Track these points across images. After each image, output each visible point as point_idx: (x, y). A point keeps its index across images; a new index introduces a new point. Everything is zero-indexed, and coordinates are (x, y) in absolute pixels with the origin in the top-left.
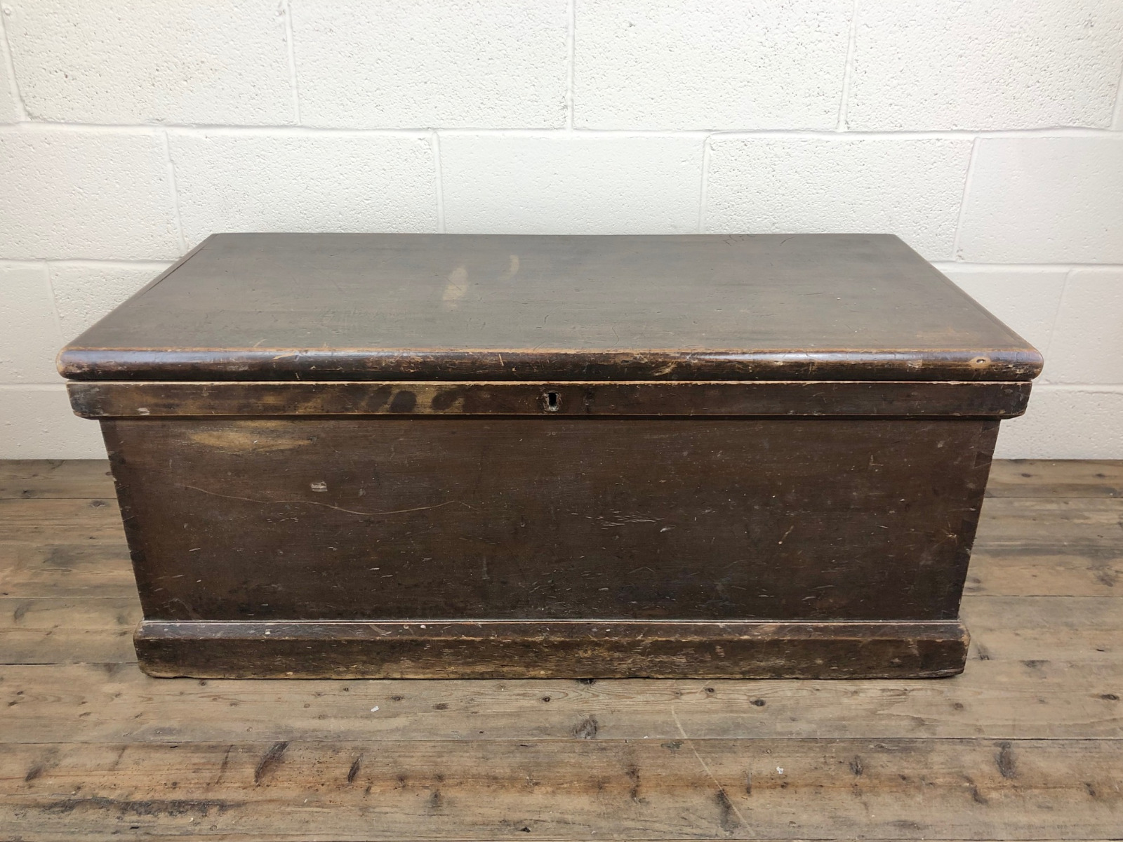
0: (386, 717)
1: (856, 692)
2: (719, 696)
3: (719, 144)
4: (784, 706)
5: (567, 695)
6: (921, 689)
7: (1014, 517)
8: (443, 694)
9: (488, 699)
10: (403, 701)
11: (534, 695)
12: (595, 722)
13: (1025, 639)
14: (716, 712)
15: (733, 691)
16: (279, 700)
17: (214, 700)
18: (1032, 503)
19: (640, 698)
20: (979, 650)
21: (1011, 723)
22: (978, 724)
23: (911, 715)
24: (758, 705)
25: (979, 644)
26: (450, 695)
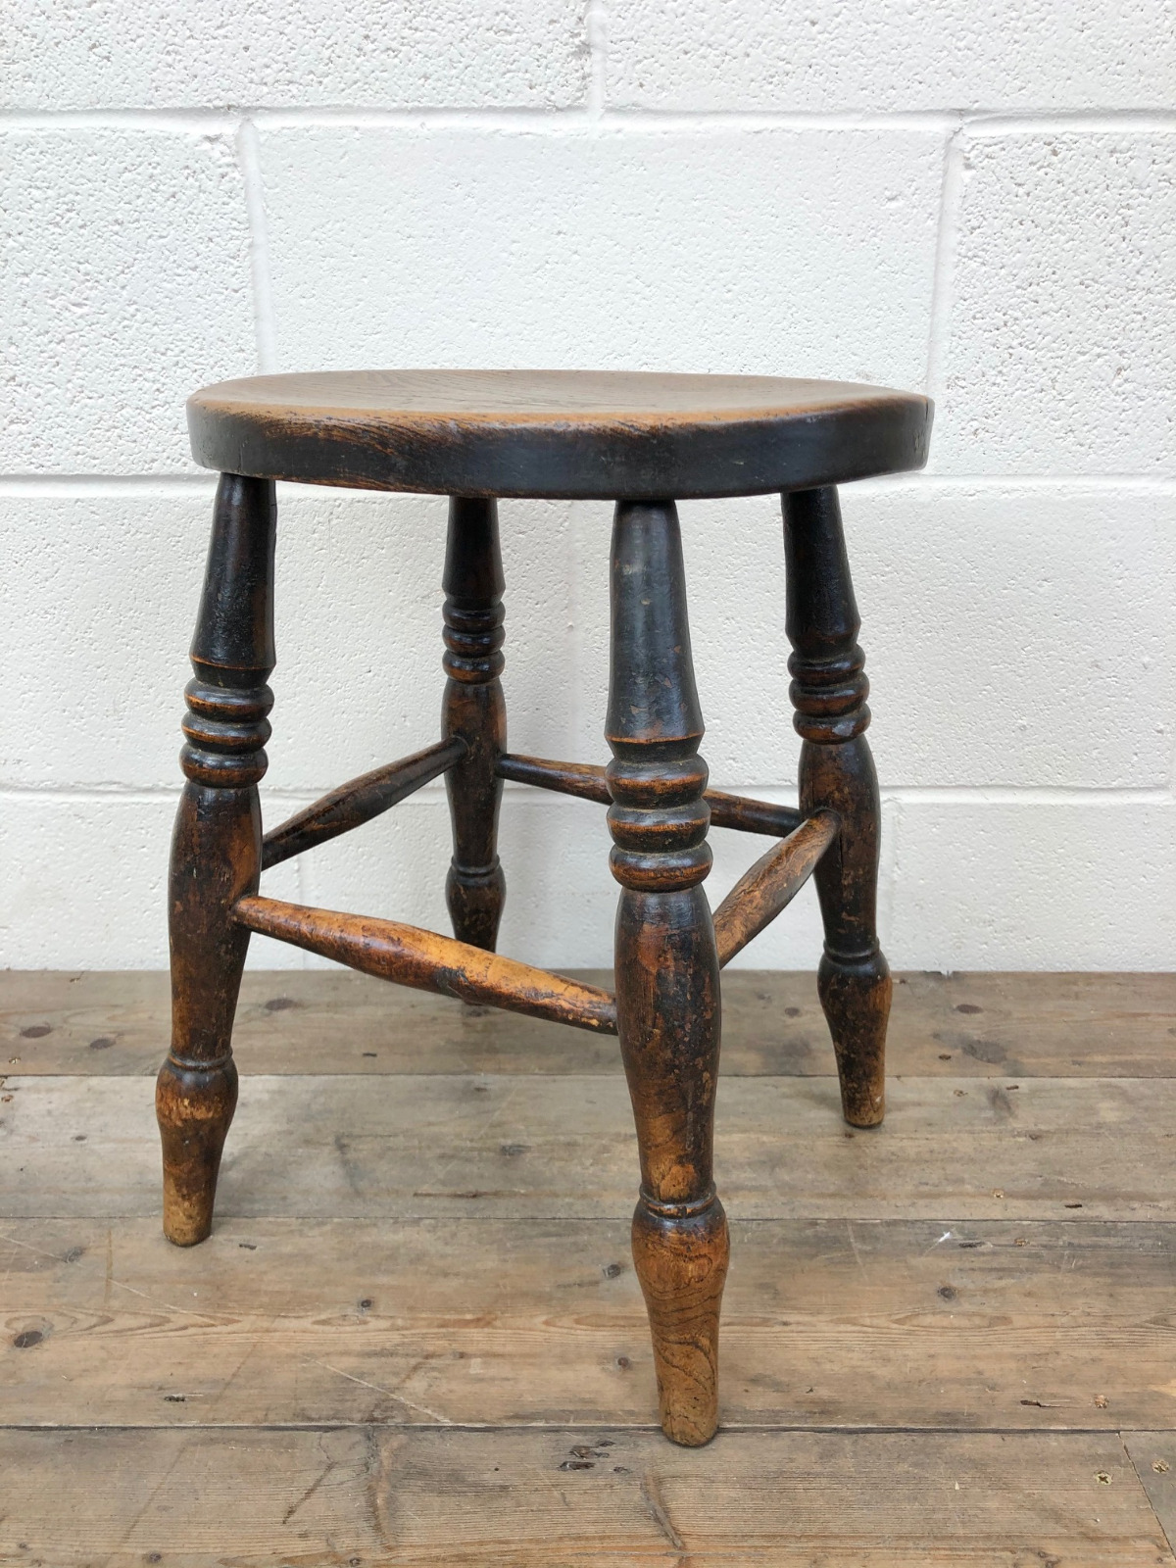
3: (988, 150)
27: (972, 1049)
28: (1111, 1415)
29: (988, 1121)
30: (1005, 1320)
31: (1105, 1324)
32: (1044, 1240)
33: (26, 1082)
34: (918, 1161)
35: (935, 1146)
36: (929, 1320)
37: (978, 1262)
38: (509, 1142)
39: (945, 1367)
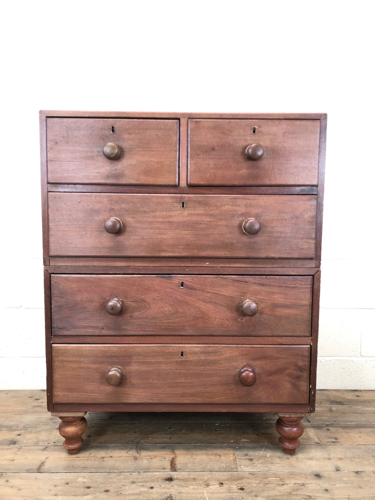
0: (83, 495)
1: (283, 485)
2: (225, 486)
4: (252, 490)
5: (161, 486)
6: (311, 483)
7: (353, 413)
8: (108, 485)
9: (127, 488)
10: (91, 489)
11: (147, 486)
12: (172, 497)
13: (355, 463)
14: (223, 493)
15: (231, 484)
16: (38, 488)
17: (11, 488)
18: (360, 407)
19: (191, 487)
20: (336, 467)
21: (348, 497)
22: (334, 497)
23: (306, 494)
24: (241, 490)
25: (336, 465)
26: (111, 486)
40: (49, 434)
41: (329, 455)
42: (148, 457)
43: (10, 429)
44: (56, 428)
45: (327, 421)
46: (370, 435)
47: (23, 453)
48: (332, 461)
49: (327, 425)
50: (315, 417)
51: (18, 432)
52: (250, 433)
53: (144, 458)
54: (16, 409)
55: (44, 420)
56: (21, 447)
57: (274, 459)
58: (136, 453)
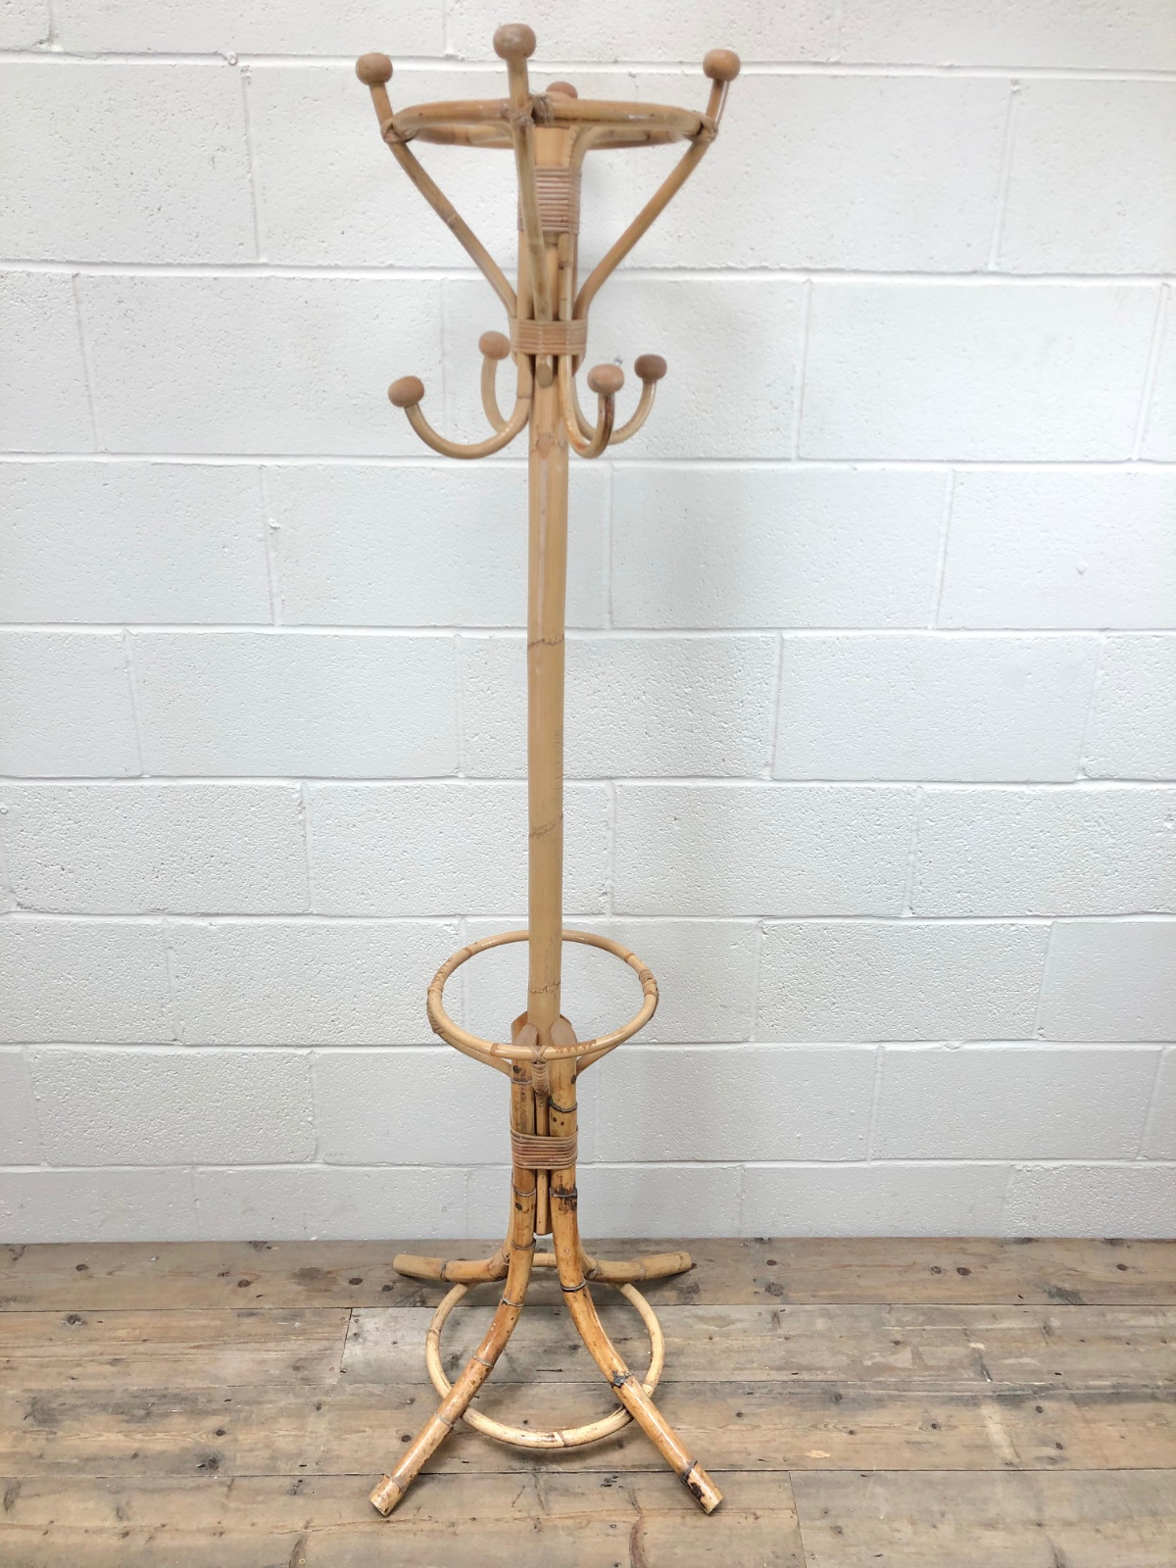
3: (773, 928)
7: (1106, 1338)
13: (1105, 1538)
18: (1130, 1315)
20: (1056, 1556)
25: (1056, 1545)
27: (769, 1288)
28: (788, 1465)
29: (770, 1330)
30: (758, 1427)
31: (794, 1428)
32: (780, 1390)
33: (362, 1311)
34: (738, 1351)
35: (745, 1343)
36: (731, 1427)
37: (754, 1401)
38: (571, 1344)
39: (735, 1446)
40: (300, 1430)
41: (1039, 1510)
42: (569, 1522)
43: (192, 1405)
44: (314, 1405)
45: (1035, 1372)
46: (1149, 1429)
47: (242, 1506)
48: (1048, 1533)
49: (1038, 1392)
50: (1005, 1358)
51: (214, 1422)
52: (830, 1426)
53: (559, 1523)
54: (192, 1324)
55: (278, 1372)
56: (233, 1480)
57: (897, 1525)
58: (538, 1507)
